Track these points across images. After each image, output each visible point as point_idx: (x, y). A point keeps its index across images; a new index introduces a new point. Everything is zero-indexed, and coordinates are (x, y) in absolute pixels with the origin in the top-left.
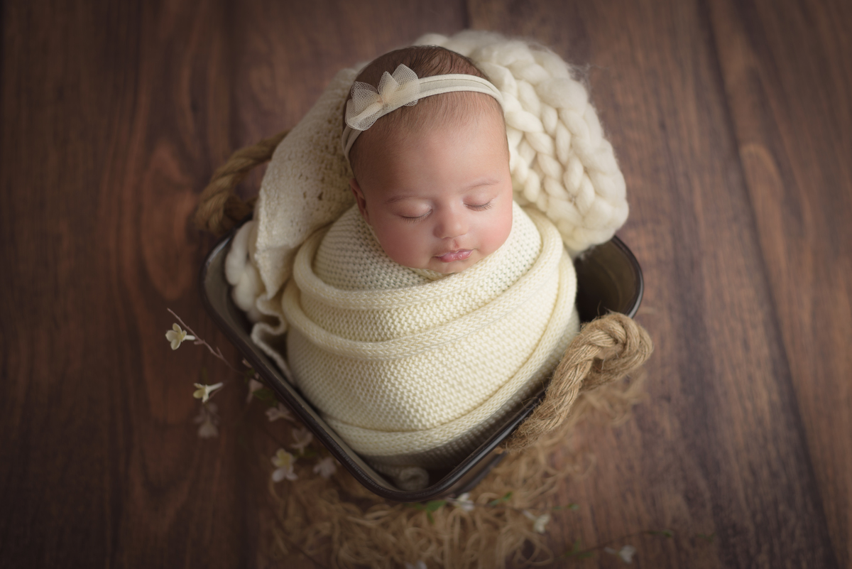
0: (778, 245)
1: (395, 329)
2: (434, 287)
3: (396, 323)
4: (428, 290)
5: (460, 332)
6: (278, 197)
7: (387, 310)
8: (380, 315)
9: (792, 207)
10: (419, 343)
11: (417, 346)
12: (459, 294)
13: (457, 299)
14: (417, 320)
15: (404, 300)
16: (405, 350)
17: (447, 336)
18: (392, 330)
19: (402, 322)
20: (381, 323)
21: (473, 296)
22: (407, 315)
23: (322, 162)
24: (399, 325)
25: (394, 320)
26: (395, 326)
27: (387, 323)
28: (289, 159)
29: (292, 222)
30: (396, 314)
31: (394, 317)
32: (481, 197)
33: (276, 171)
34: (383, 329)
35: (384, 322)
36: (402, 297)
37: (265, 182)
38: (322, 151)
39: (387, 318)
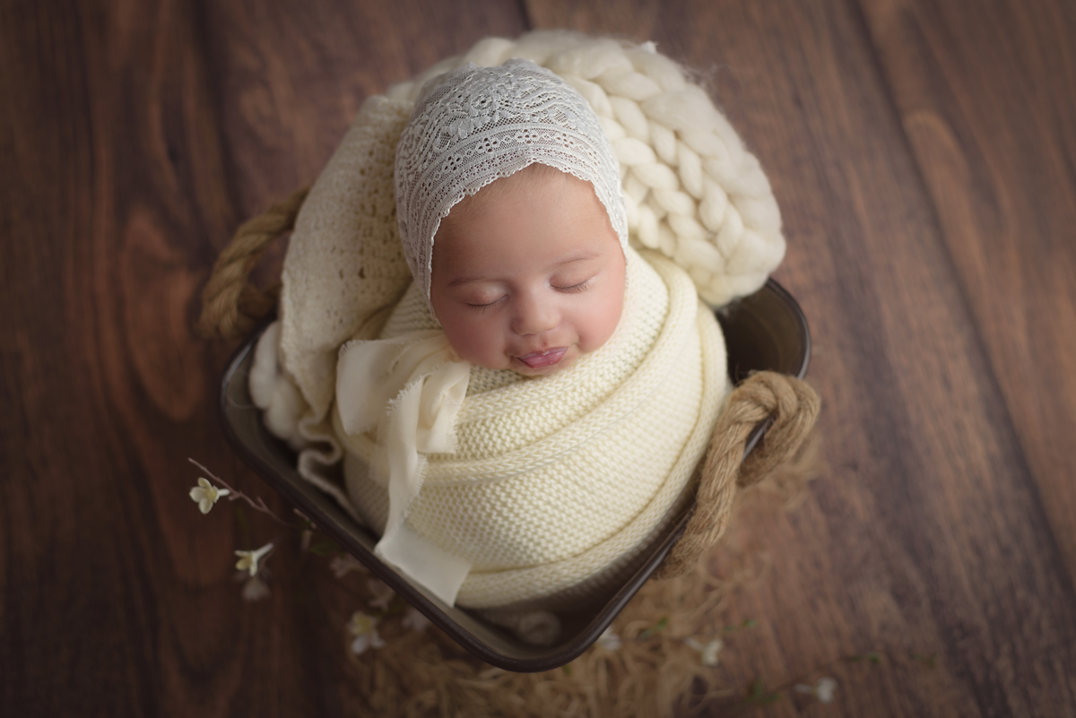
0: (971, 244)
1: (494, 446)
3: (494, 439)
6: (307, 280)
7: (480, 422)
8: (471, 431)
9: (983, 191)
11: (526, 461)
12: (574, 390)
13: (573, 398)
14: (523, 431)
15: (500, 405)
18: (490, 448)
19: (503, 436)
20: (474, 441)
22: (508, 427)
23: (359, 228)
24: (499, 441)
25: (491, 435)
26: (495, 443)
27: (482, 439)
28: (317, 228)
29: (328, 312)
30: (493, 426)
31: (491, 431)
33: (300, 246)
34: (478, 448)
35: (478, 438)
37: (287, 263)
38: (357, 213)
39: (482, 433)
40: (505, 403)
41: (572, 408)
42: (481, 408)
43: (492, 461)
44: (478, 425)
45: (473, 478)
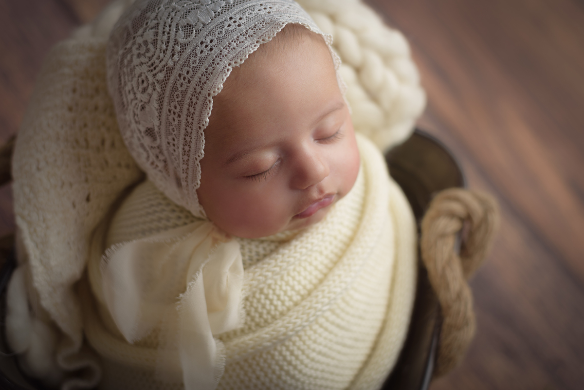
6: (44, 221)
14: (296, 288)
23: (79, 160)
28: (38, 169)
32: (330, 126)
33: (27, 190)
37: (17, 209)
40: (281, 267)
41: (327, 257)
42: (261, 278)
43: (280, 323)
44: (257, 295)
45: (269, 344)
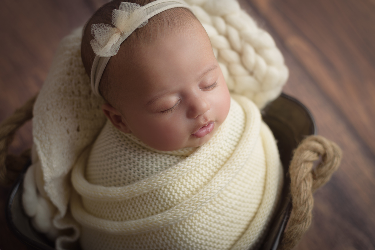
1: (174, 198)
2: (193, 158)
3: (173, 194)
4: (190, 162)
5: (222, 183)
6: (49, 139)
7: (164, 187)
8: (159, 192)
10: (197, 202)
11: (196, 205)
12: (210, 158)
13: (209, 163)
16: (188, 211)
17: (214, 189)
18: (172, 200)
19: (178, 191)
20: (162, 198)
21: (218, 156)
22: (180, 186)
23: (73, 104)
24: (176, 195)
25: (171, 192)
26: (174, 196)
27: (166, 196)
28: (48, 110)
29: (63, 154)
30: (171, 187)
31: (171, 190)
32: (209, 80)
33: (41, 122)
34: (164, 201)
35: (164, 195)
36: (174, 174)
37: (34, 133)
38: (70, 96)
39: (166, 192)
